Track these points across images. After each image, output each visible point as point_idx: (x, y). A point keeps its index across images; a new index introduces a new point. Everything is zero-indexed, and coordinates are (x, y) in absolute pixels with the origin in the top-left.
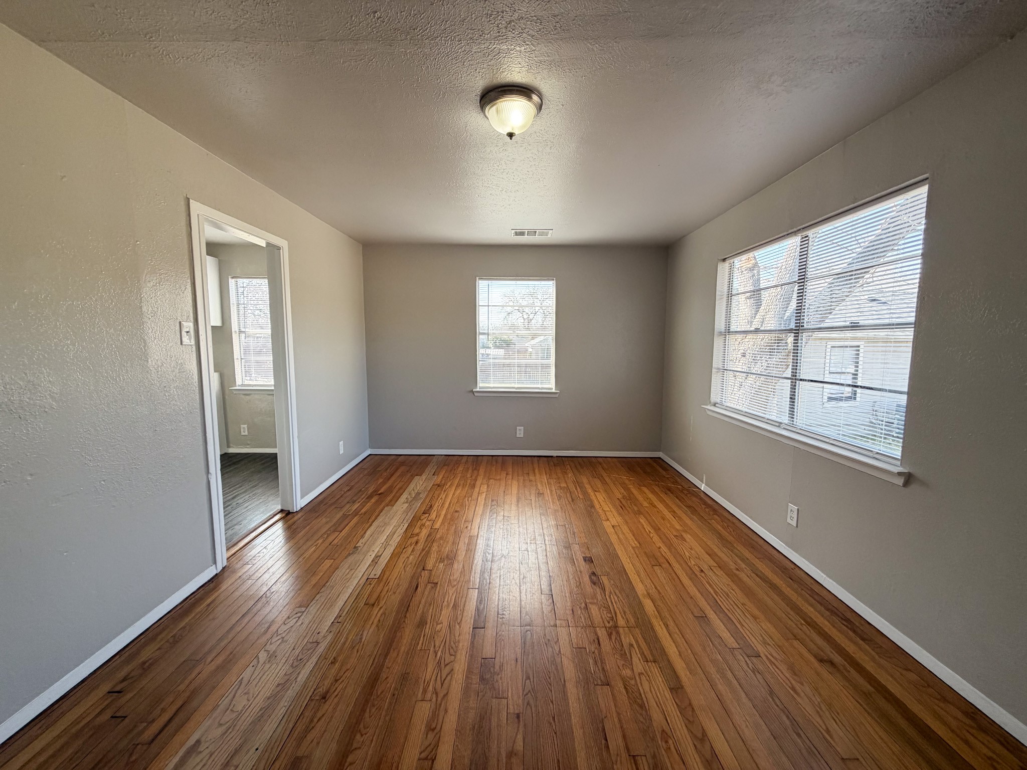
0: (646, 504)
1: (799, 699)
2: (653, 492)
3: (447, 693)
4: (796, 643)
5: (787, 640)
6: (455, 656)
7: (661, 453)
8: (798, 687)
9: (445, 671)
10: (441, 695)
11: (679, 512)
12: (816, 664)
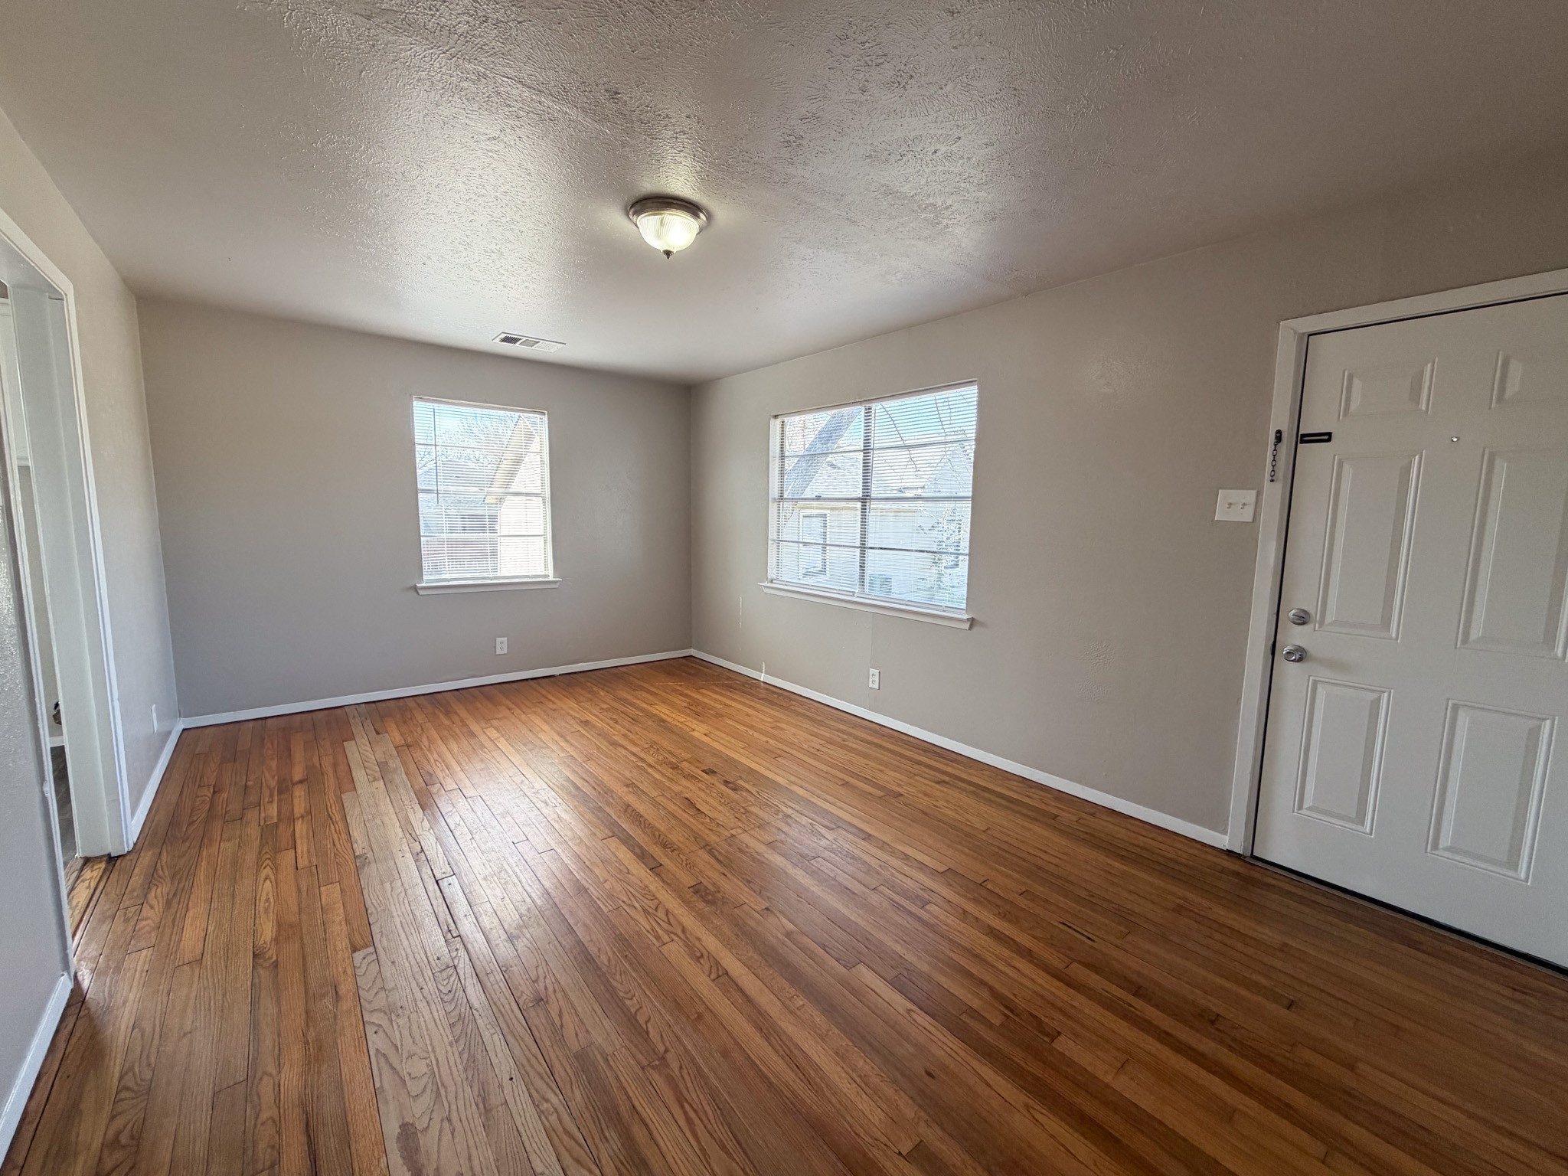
0: (718, 706)
1: (943, 811)
2: (716, 693)
3: (683, 927)
4: (917, 778)
5: (911, 778)
6: (656, 898)
7: (692, 650)
8: (937, 804)
9: (661, 914)
10: (679, 932)
11: (758, 706)
12: (937, 786)
